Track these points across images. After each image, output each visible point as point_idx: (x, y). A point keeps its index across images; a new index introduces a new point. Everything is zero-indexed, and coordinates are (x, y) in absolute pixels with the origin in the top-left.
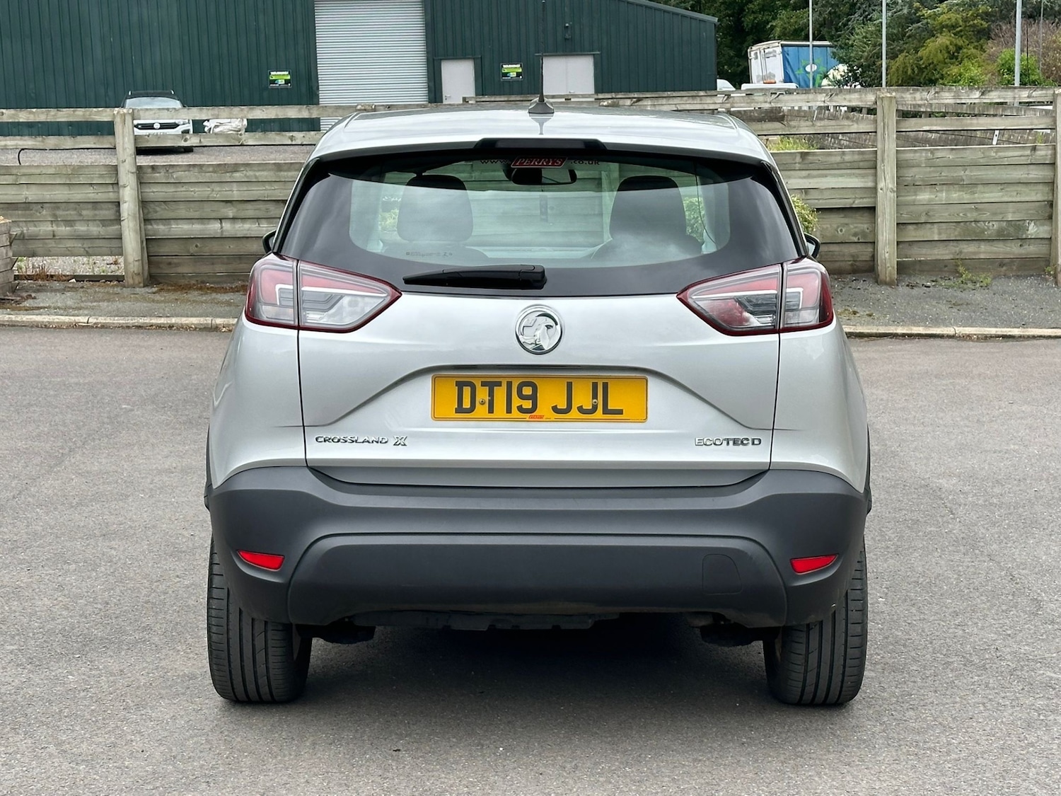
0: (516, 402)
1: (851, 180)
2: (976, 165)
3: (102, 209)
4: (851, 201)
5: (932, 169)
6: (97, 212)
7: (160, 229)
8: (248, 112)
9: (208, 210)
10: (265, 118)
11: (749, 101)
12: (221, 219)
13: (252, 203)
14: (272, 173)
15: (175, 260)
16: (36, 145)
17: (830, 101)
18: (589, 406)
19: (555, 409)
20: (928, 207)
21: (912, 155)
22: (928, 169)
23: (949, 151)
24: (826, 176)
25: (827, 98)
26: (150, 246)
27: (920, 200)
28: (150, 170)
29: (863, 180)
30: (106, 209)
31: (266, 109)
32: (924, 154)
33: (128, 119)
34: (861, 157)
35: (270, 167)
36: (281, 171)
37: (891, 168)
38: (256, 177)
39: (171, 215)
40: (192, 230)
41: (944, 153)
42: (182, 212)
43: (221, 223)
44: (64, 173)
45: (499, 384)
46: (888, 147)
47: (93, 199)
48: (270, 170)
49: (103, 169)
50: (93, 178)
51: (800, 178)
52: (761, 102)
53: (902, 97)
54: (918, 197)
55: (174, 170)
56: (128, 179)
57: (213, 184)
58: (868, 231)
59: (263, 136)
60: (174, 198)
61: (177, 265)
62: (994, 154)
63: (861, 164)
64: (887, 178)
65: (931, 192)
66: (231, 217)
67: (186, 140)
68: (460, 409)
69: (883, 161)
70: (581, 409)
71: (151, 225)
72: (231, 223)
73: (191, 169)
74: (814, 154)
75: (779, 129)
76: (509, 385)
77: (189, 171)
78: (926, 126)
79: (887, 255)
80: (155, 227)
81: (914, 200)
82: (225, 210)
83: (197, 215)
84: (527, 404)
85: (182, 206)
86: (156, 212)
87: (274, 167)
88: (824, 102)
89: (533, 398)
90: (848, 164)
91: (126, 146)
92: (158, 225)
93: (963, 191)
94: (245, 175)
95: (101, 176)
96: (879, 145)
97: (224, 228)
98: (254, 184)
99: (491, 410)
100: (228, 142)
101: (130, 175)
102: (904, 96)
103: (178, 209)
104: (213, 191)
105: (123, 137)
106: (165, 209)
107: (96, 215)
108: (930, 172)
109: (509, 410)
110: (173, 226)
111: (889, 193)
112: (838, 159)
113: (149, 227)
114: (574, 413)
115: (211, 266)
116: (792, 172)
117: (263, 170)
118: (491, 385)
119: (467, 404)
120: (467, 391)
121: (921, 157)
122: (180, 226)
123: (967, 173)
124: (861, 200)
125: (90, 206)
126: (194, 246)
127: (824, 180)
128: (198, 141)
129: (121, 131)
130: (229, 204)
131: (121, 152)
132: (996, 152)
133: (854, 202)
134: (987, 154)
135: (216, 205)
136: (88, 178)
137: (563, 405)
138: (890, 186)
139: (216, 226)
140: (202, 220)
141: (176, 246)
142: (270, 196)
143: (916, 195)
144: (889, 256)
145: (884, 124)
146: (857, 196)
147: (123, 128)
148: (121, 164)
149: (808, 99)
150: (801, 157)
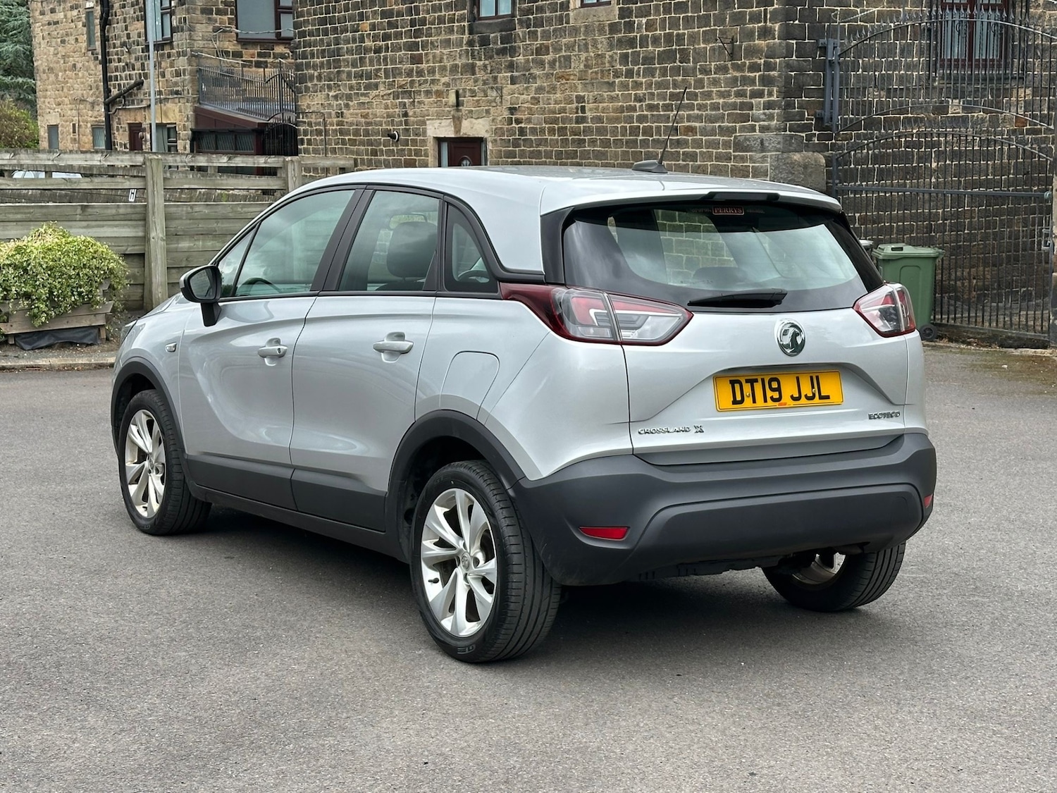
0: (769, 393)
1: (124, 230)
2: (226, 218)
4: (124, 248)
5: (191, 221)
11: (34, 158)
17: (105, 161)
18: (810, 395)
19: (793, 399)
20: (187, 254)
21: (175, 209)
22: (188, 222)
23: (205, 206)
24: (103, 226)
25: (102, 158)
27: (181, 248)
29: (134, 230)
32: (185, 209)
34: (133, 210)
37: (161, 221)
41: (201, 208)
45: (756, 381)
46: (158, 201)
51: (80, 227)
52: (45, 160)
53: (165, 159)
54: (180, 245)
58: (138, 274)
62: (240, 210)
63: (133, 216)
64: (158, 228)
65: (190, 241)
68: (735, 402)
69: (154, 213)
70: (807, 398)
74: (93, 207)
75: (62, 184)
76: (763, 381)
78: (186, 184)
79: (160, 295)
81: (177, 248)
84: (776, 395)
88: (100, 161)
89: (779, 390)
90: (122, 216)
93: (216, 240)
96: (150, 201)
99: (754, 401)
102: (167, 158)
108: (190, 224)
109: (765, 401)
111: (160, 241)
112: (114, 211)
114: (803, 400)
116: (74, 223)
118: (752, 382)
119: (739, 398)
120: (737, 387)
121: (182, 211)
123: (219, 225)
124: (133, 248)
127: (102, 229)
132: (242, 208)
133: (127, 250)
134: (235, 209)
137: (796, 395)
138: (161, 235)
143: (178, 244)
144: (162, 295)
145: (153, 182)
146: (129, 244)
149: (86, 158)
150: (82, 209)
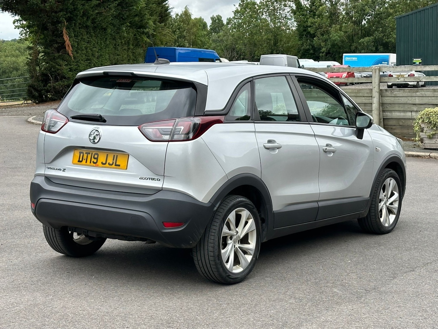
0: (93, 160)
3: (367, 106)
6: (365, 107)
7: (388, 115)
8: (423, 68)
9: (406, 108)
10: (430, 70)
12: (411, 111)
13: (424, 105)
14: (431, 93)
15: (394, 127)
16: (345, 81)
18: (111, 163)
19: (102, 163)
26: (385, 121)
28: (385, 91)
30: (369, 106)
31: (431, 66)
33: (377, 71)
35: (431, 90)
36: (435, 92)
38: (425, 94)
39: (392, 109)
40: (400, 115)
42: (397, 108)
43: (411, 113)
44: (355, 92)
45: (89, 154)
47: (364, 102)
48: (431, 92)
49: (368, 91)
50: (364, 94)
55: (394, 91)
56: (376, 94)
57: (409, 97)
59: (429, 78)
60: (394, 102)
61: (395, 129)
66: (415, 110)
67: (399, 79)
68: (79, 161)
70: (109, 164)
71: (385, 113)
72: (415, 113)
73: (400, 91)
76: (92, 154)
77: (399, 92)
80: (387, 114)
82: (413, 108)
83: (402, 109)
84: (95, 161)
85: (397, 106)
86: (387, 108)
87: (432, 90)
89: (97, 159)
91: (376, 81)
92: (388, 113)
94: (421, 94)
95: (367, 93)
97: (413, 115)
98: (424, 97)
99: (86, 162)
100: (415, 80)
101: (376, 93)
103: (395, 107)
104: (408, 100)
105: (375, 78)
106: (390, 107)
107: (365, 108)
109: (90, 162)
110: (393, 114)
113: (384, 114)
114: (107, 165)
115: (407, 130)
117: (428, 92)
119: (81, 160)
120: (81, 155)
122: (396, 114)
125: (363, 105)
126: (401, 122)
128: (403, 80)
129: (374, 76)
130: (415, 105)
131: (374, 84)
135: (409, 106)
136: (363, 94)
137: (104, 162)
139: (410, 114)
140: (404, 111)
141: (394, 122)
142: (431, 102)
147: (375, 74)
148: (374, 89)
